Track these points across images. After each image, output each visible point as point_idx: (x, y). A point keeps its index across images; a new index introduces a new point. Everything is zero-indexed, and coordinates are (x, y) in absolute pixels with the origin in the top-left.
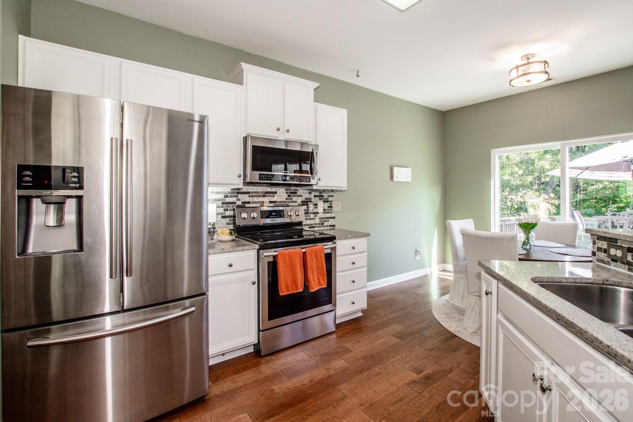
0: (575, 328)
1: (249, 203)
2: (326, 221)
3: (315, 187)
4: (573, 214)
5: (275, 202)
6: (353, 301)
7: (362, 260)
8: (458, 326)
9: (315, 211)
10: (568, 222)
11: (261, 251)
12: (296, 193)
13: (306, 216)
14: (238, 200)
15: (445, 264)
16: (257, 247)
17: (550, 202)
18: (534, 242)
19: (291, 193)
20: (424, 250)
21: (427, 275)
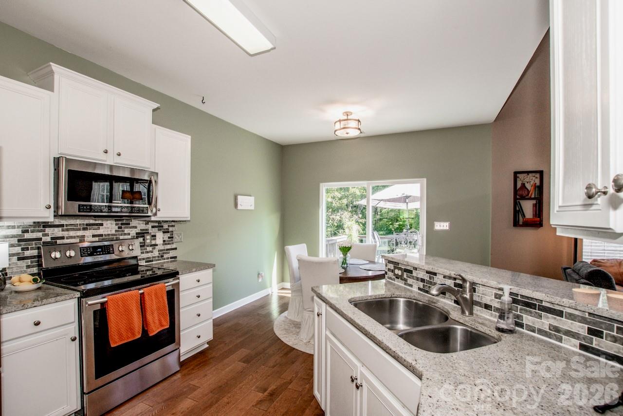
0: (376, 340)
1: (63, 238)
2: (166, 253)
3: (153, 219)
4: (373, 234)
5: (101, 235)
6: (199, 335)
7: (207, 291)
8: (295, 340)
9: (153, 242)
10: (371, 243)
11: (83, 300)
12: (129, 224)
13: (141, 250)
14: (47, 235)
15: (283, 283)
16: (78, 295)
17: (359, 221)
18: (350, 261)
19: (122, 224)
20: (265, 273)
21: (268, 295)
